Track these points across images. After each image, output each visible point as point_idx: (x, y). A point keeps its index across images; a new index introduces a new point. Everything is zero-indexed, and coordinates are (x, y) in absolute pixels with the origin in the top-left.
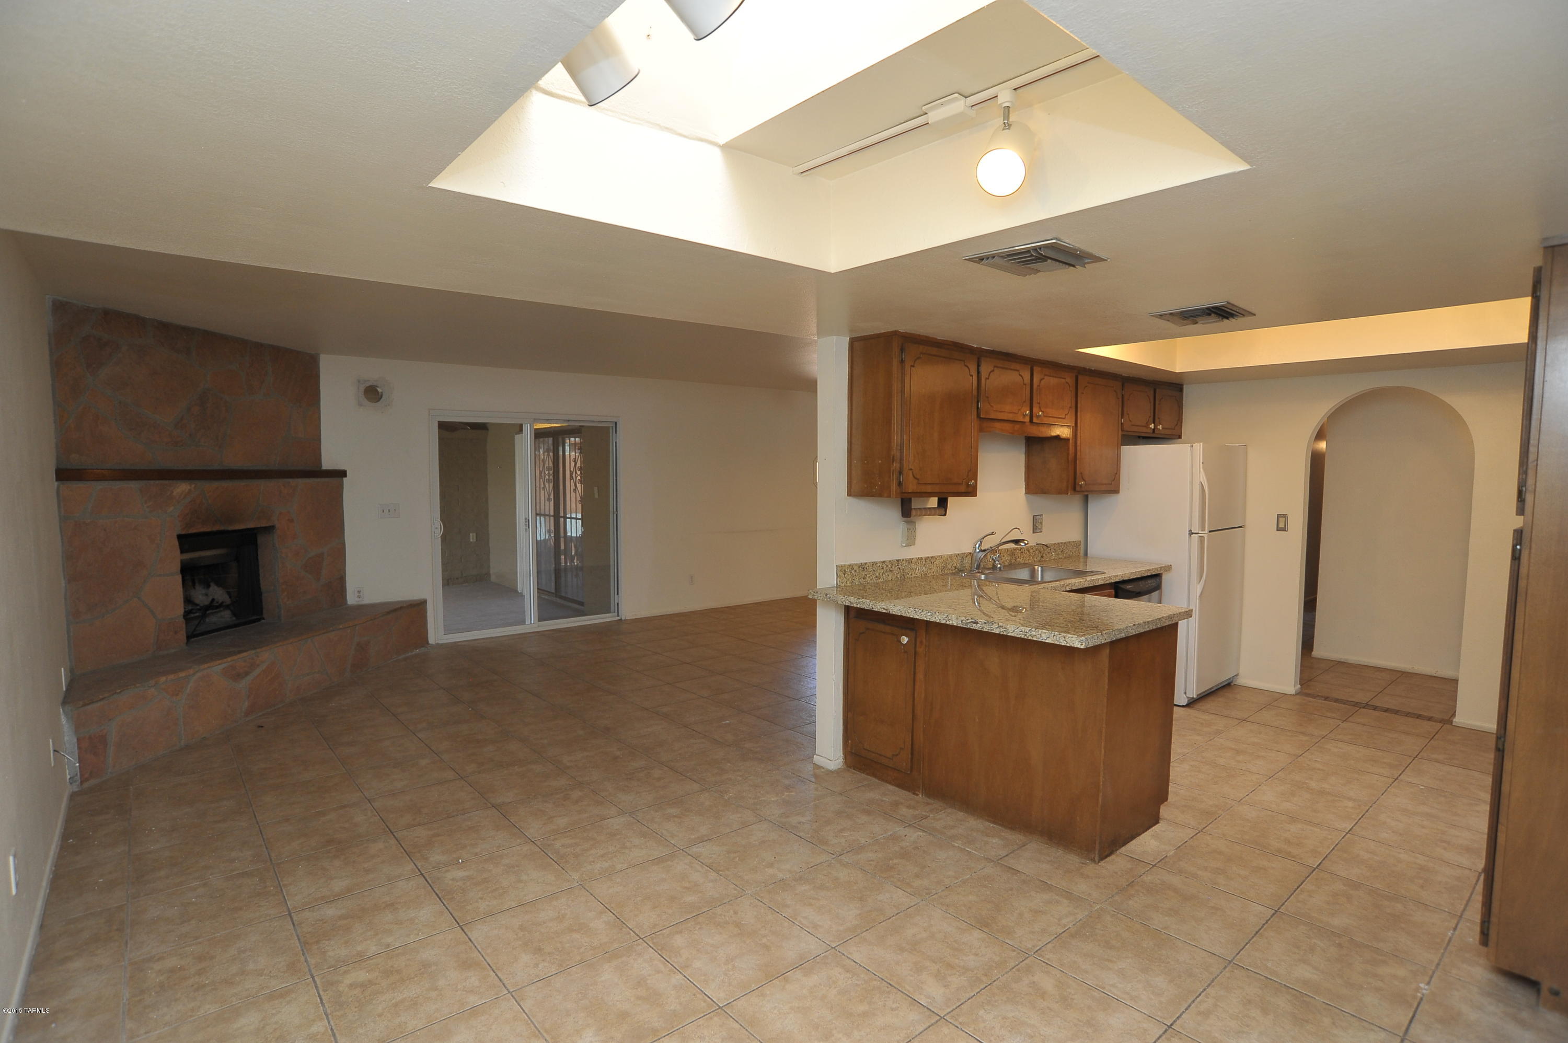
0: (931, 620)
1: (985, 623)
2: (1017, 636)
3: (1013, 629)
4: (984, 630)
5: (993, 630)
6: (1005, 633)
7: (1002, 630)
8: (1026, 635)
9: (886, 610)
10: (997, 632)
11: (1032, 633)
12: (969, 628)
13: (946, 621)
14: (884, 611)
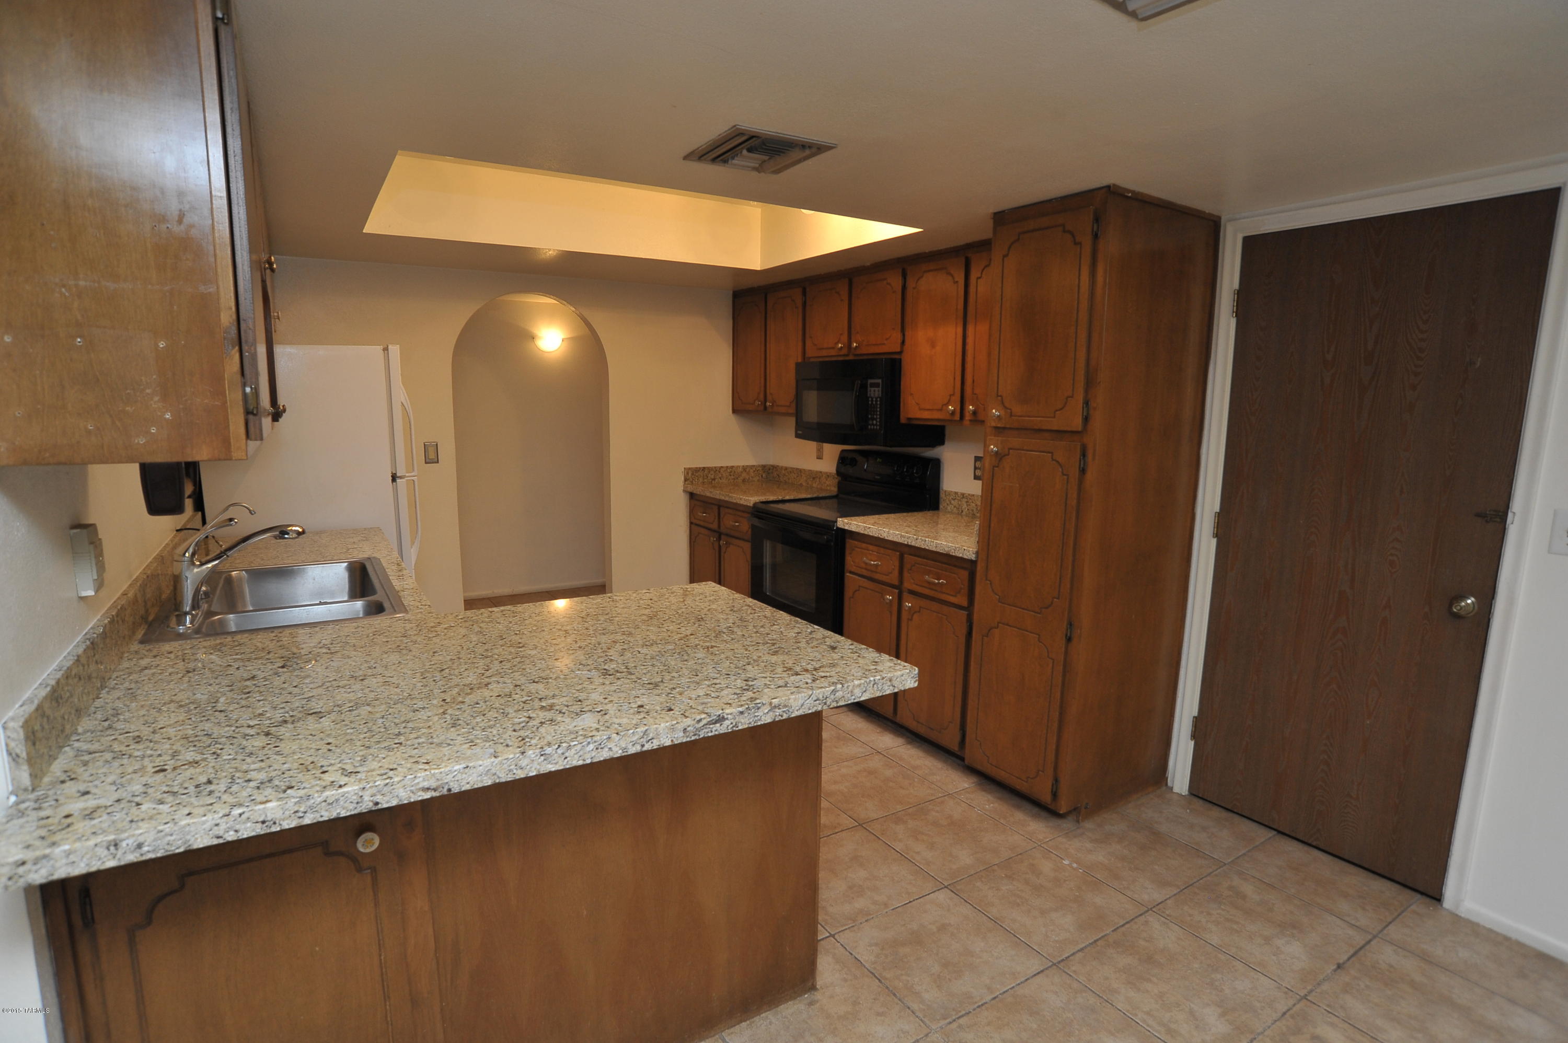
0: (595, 760)
1: (742, 713)
2: (810, 712)
3: (801, 702)
4: (740, 728)
5: (760, 720)
6: (785, 716)
7: (778, 712)
8: (825, 704)
9: (435, 790)
10: (769, 721)
11: (837, 694)
12: (704, 738)
13: (643, 746)
14: (427, 795)
